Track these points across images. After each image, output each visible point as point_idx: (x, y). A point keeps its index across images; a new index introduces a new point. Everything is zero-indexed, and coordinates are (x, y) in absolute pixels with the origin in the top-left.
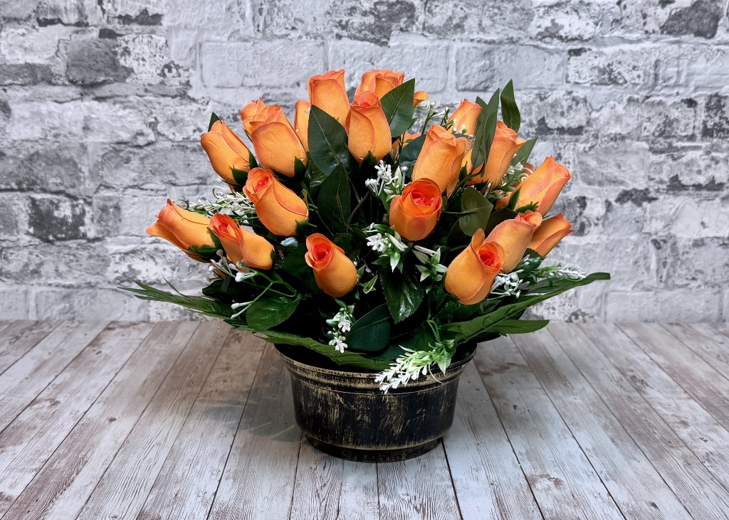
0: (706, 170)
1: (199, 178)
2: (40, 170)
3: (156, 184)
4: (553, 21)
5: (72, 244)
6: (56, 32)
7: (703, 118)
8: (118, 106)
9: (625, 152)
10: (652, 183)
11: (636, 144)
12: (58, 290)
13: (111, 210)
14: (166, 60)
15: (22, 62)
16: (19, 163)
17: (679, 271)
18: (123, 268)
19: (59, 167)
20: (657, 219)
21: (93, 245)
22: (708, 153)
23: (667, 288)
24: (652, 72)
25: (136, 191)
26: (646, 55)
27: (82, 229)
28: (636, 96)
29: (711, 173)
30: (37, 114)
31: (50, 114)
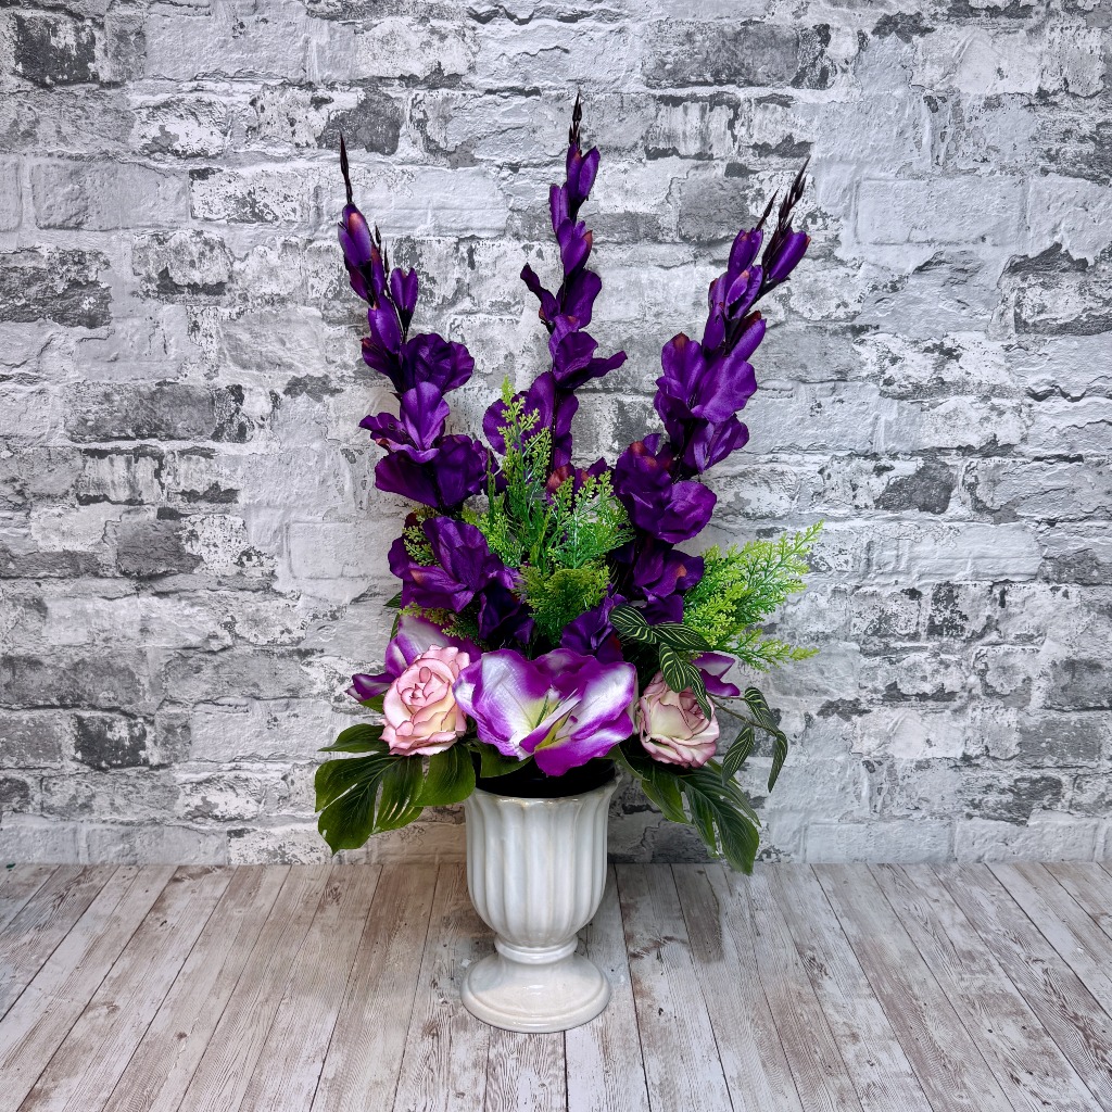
0: (933, 675)
1: (289, 690)
2: (86, 681)
3: (235, 697)
4: (737, 494)
5: (131, 771)
6: (102, 512)
7: (930, 612)
8: (184, 602)
9: (830, 654)
10: (864, 693)
11: (843, 645)
12: (115, 828)
13: (179, 730)
14: (244, 546)
15: (59, 549)
16: (60, 673)
17: (898, 798)
18: (196, 801)
19: (112, 678)
20: (870, 736)
21: (157, 773)
22: (936, 655)
23: (883, 819)
24: (864, 556)
25: (209, 707)
26: (855, 536)
27: (142, 753)
28: (843, 586)
29: (939, 679)
30: (83, 613)
31: (97, 611)
